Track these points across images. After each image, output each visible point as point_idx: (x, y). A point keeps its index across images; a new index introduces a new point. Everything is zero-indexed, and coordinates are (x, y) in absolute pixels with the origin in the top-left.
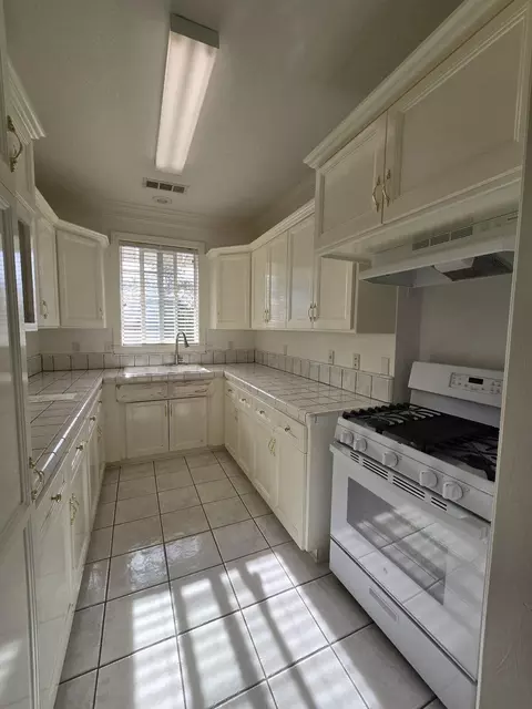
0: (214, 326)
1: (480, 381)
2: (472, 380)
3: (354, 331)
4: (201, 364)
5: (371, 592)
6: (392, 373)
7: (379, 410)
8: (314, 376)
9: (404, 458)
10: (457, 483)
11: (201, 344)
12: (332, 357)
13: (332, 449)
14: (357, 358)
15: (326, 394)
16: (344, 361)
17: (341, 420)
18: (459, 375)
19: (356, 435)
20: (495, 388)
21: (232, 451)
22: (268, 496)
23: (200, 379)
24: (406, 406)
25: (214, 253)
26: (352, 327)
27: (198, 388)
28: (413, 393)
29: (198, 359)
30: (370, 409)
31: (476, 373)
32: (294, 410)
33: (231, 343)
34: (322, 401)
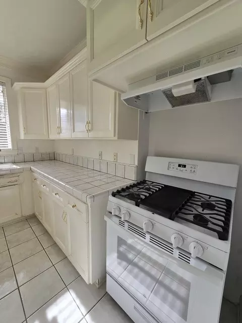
0: (22, 137)
1: (185, 166)
2: (179, 166)
3: (116, 138)
4: (14, 163)
5: (135, 308)
6: (136, 164)
7: (132, 186)
8: (90, 167)
9: (157, 224)
10: (198, 242)
11: (13, 149)
12: (101, 155)
13: (106, 218)
14: (116, 155)
15: (99, 178)
16: (108, 157)
17: (111, 198)
18: (173, 163)
19: (122, 208)
20: (193, 170)
21: (39, 217)
22: (64, 247)
23: (12, 173)
24: (144, 182)
25: (18, 85)
26: (115, 136)
27: (9, 180)
28: (147, 174)
29: (11, 159)
30: (127, 187)
31: (182, 162)
32: (78, 193)
33: (37, 149)
34: (96, 183)
